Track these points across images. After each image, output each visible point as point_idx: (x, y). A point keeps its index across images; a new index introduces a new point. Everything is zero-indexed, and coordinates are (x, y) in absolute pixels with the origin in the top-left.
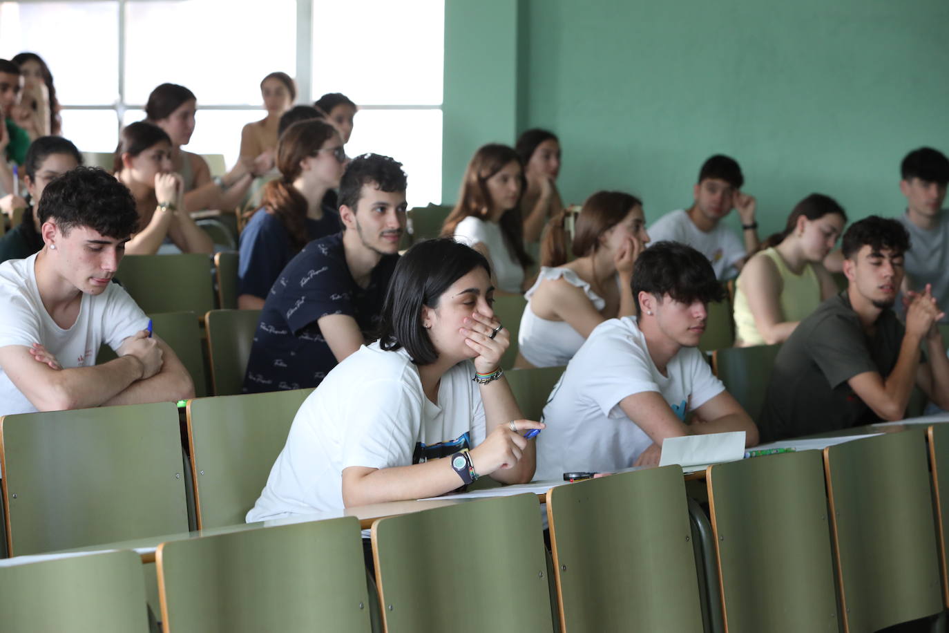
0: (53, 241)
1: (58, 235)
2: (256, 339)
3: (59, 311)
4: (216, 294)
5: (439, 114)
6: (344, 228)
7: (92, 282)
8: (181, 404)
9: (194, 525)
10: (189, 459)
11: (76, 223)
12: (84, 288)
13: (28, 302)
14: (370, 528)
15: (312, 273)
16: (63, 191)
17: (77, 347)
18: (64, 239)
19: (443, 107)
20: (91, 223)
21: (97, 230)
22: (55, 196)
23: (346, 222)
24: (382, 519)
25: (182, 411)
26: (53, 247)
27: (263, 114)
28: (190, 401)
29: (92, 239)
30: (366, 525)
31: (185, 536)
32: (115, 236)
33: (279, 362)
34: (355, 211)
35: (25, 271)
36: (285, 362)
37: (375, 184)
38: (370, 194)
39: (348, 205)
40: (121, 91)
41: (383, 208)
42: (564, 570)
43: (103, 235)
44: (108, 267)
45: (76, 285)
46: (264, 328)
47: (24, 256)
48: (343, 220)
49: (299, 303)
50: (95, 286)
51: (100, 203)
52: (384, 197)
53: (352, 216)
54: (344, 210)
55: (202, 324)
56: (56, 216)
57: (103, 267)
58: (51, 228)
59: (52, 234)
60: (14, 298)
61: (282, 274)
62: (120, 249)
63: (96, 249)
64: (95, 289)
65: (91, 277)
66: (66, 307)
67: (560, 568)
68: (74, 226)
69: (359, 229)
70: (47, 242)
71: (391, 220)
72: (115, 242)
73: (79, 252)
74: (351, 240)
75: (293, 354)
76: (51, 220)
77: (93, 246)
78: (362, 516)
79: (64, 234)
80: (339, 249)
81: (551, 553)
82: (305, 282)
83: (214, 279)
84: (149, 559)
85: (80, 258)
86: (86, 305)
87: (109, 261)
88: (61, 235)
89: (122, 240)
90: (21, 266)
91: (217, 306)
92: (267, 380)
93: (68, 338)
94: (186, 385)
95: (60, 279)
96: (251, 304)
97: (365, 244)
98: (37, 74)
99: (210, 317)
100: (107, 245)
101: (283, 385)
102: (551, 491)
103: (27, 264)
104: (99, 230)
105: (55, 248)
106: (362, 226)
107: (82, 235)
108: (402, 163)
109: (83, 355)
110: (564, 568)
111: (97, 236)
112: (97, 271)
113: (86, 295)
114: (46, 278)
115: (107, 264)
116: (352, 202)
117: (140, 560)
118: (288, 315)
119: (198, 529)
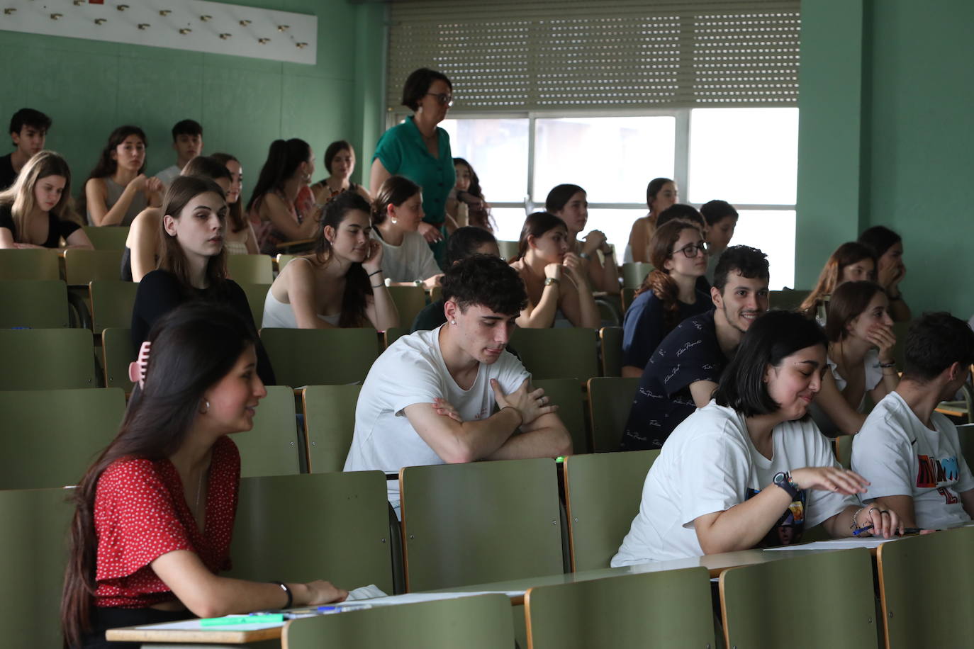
0: (453, 318)
1: (458, 313)
2: (635, 402)
3: (461, 376)
4: (600, 362)
5: (792, 215)
6: (715, 308)
7: (486, 353)
8: (559, 459)
9: (568, 567)
10: (565, 508)
11: (473, 303)
12: (480, 358)
13: (432, 366)
14: (718, 577)
15: (688, 345)
16: (461, 275)
17: (475, 406)
18: (463, 316)
19: (798, 208)
20: (485, 302)
21: (490, 308)
22: (455, 278)
23: (715, 302)
24: (729, 570)
25: (560, 465)
26: (453, 322)
27: (645, 213)
28: (567, 458)
29: (486, 315)
30: (716, 573)
31: (559, 579)
32: (506, 312)
33: (654, 422)
34: (722, 294)
35: (431, 340)
36: (659, 423)
37: (738, 271)
38: (735, 280)
39: (717, 288)
40: (530, 192)
41: (743, 292)
42: (891, 617)
43: (495, 312)
44: (500, 340)
45: (473, 355)
46: (643, 392)
47: (431, 329)
48: (713, 300)
49: (675, 370)
50: (490, 356)
51: (493, 284)
52: (745, 282)
53: (719, 298)
54: (714, 292)
55: (584, 389)
56: (456, 296)
57: (496, 340)
58: (452, 306)
59: (452, 312)
60: (418, 362)
61: (660, 346)
62: (511, 324)
63: (489, 324)
64: (489, 359)
65: (486, 348)
66: (467, 375)
67: (888, 615)
68: (471, 304)
69: (725, 309)
70: (449, 318)
71: (751, 302)
72: (506, 318)
73: (475, 327)
74: (719, 318)
75: (666, 415)
76: (452, 299)
77: (487, 321)
78: (711, 566)
79: (463, 311)
80: (711, 325)
81: (880, 601)
82: (682, 352)
83: (599, 350)
84: (519, 601)
85: (476, 332)
86: (483, 372)
87: (501, 334)
88: (460, 312)
89: (513, 316)
90: (427, 336)
91: (601, 374)
92: (643, 437)
93: (468, 398)
94: (566, 443)
95: (460, 350)
96: (632, 373)
97: (730, 322)
98: (465, 176)
99: (591, 383)
100: (498, 320)
101: (656, 442)
102: (881, 546)
103: (432, 335)
104: (491, 308)
105: (455, 324)
106: (727, 306)
107: (477, 312)
108: (767, 253)
109: (479, 413)
110: (891, 616)
111: (490, 313)
112: (491, 342)
113: (482, 364)
114: (449, 348)
115: (499, 337)
116: (721, 285)
117: (509, 603)
118: (666, 381)
119: (572, 571)
